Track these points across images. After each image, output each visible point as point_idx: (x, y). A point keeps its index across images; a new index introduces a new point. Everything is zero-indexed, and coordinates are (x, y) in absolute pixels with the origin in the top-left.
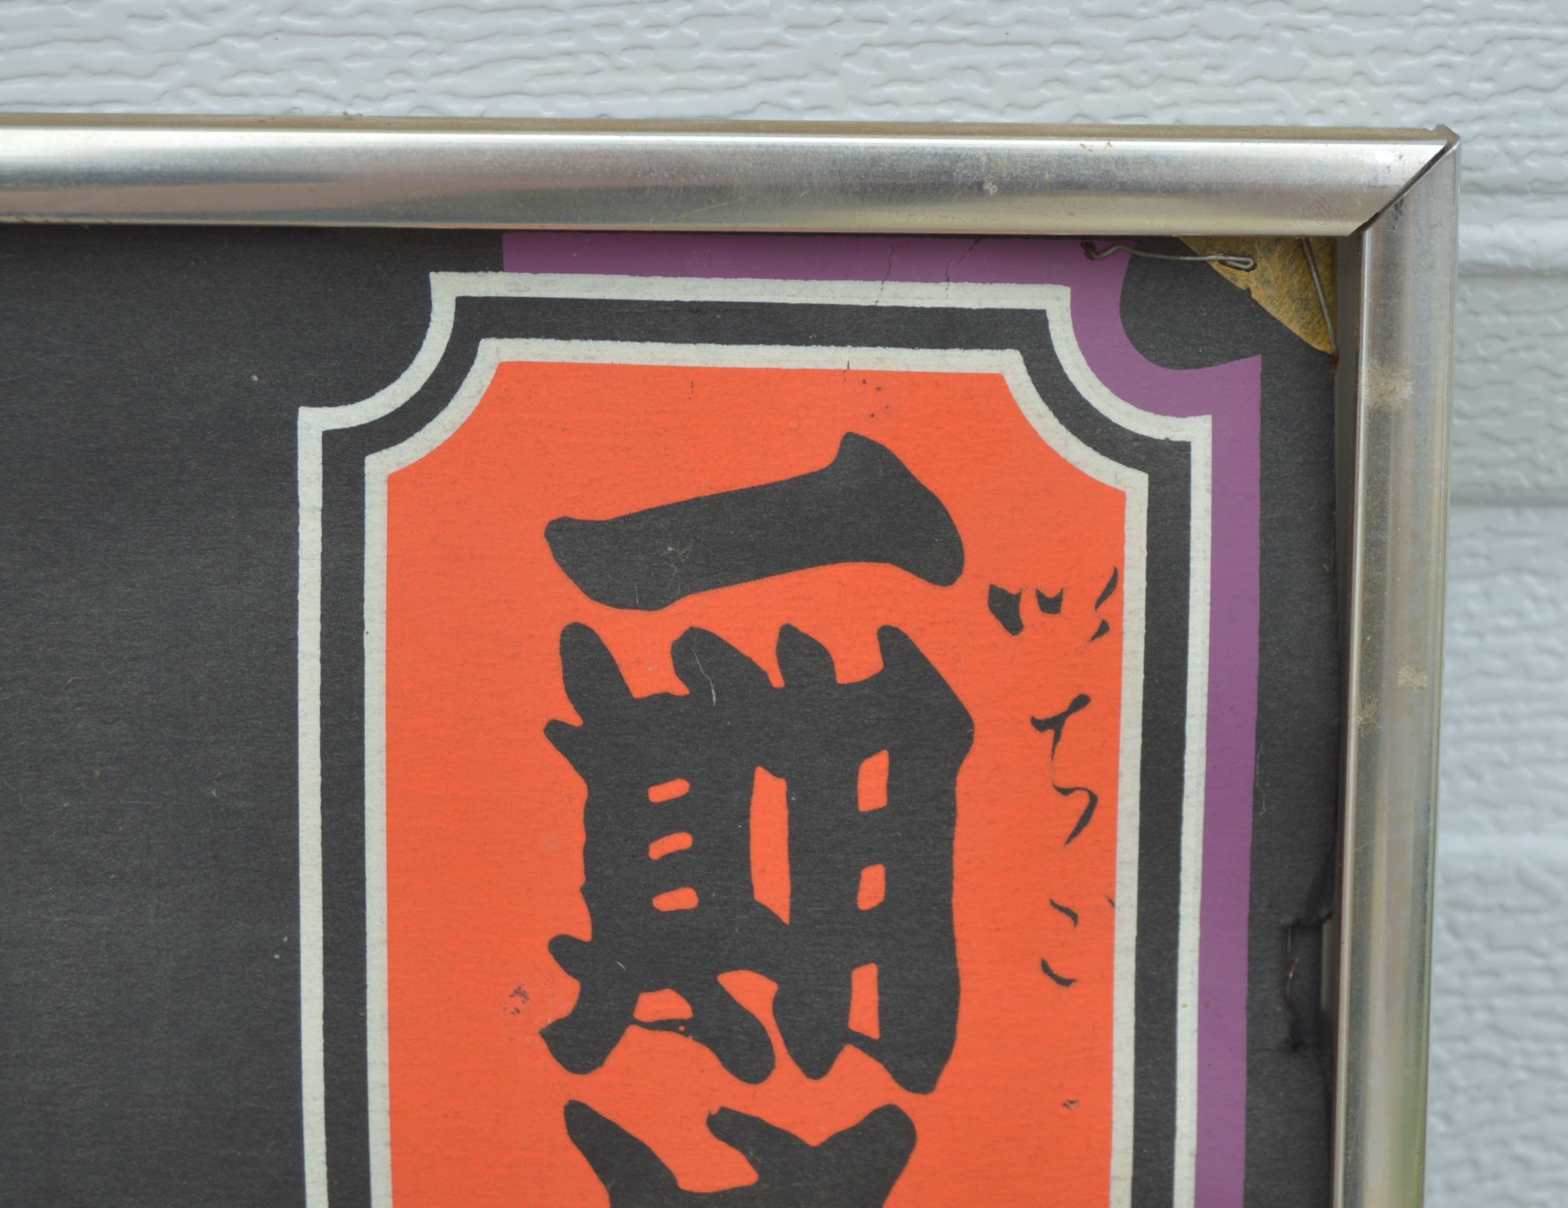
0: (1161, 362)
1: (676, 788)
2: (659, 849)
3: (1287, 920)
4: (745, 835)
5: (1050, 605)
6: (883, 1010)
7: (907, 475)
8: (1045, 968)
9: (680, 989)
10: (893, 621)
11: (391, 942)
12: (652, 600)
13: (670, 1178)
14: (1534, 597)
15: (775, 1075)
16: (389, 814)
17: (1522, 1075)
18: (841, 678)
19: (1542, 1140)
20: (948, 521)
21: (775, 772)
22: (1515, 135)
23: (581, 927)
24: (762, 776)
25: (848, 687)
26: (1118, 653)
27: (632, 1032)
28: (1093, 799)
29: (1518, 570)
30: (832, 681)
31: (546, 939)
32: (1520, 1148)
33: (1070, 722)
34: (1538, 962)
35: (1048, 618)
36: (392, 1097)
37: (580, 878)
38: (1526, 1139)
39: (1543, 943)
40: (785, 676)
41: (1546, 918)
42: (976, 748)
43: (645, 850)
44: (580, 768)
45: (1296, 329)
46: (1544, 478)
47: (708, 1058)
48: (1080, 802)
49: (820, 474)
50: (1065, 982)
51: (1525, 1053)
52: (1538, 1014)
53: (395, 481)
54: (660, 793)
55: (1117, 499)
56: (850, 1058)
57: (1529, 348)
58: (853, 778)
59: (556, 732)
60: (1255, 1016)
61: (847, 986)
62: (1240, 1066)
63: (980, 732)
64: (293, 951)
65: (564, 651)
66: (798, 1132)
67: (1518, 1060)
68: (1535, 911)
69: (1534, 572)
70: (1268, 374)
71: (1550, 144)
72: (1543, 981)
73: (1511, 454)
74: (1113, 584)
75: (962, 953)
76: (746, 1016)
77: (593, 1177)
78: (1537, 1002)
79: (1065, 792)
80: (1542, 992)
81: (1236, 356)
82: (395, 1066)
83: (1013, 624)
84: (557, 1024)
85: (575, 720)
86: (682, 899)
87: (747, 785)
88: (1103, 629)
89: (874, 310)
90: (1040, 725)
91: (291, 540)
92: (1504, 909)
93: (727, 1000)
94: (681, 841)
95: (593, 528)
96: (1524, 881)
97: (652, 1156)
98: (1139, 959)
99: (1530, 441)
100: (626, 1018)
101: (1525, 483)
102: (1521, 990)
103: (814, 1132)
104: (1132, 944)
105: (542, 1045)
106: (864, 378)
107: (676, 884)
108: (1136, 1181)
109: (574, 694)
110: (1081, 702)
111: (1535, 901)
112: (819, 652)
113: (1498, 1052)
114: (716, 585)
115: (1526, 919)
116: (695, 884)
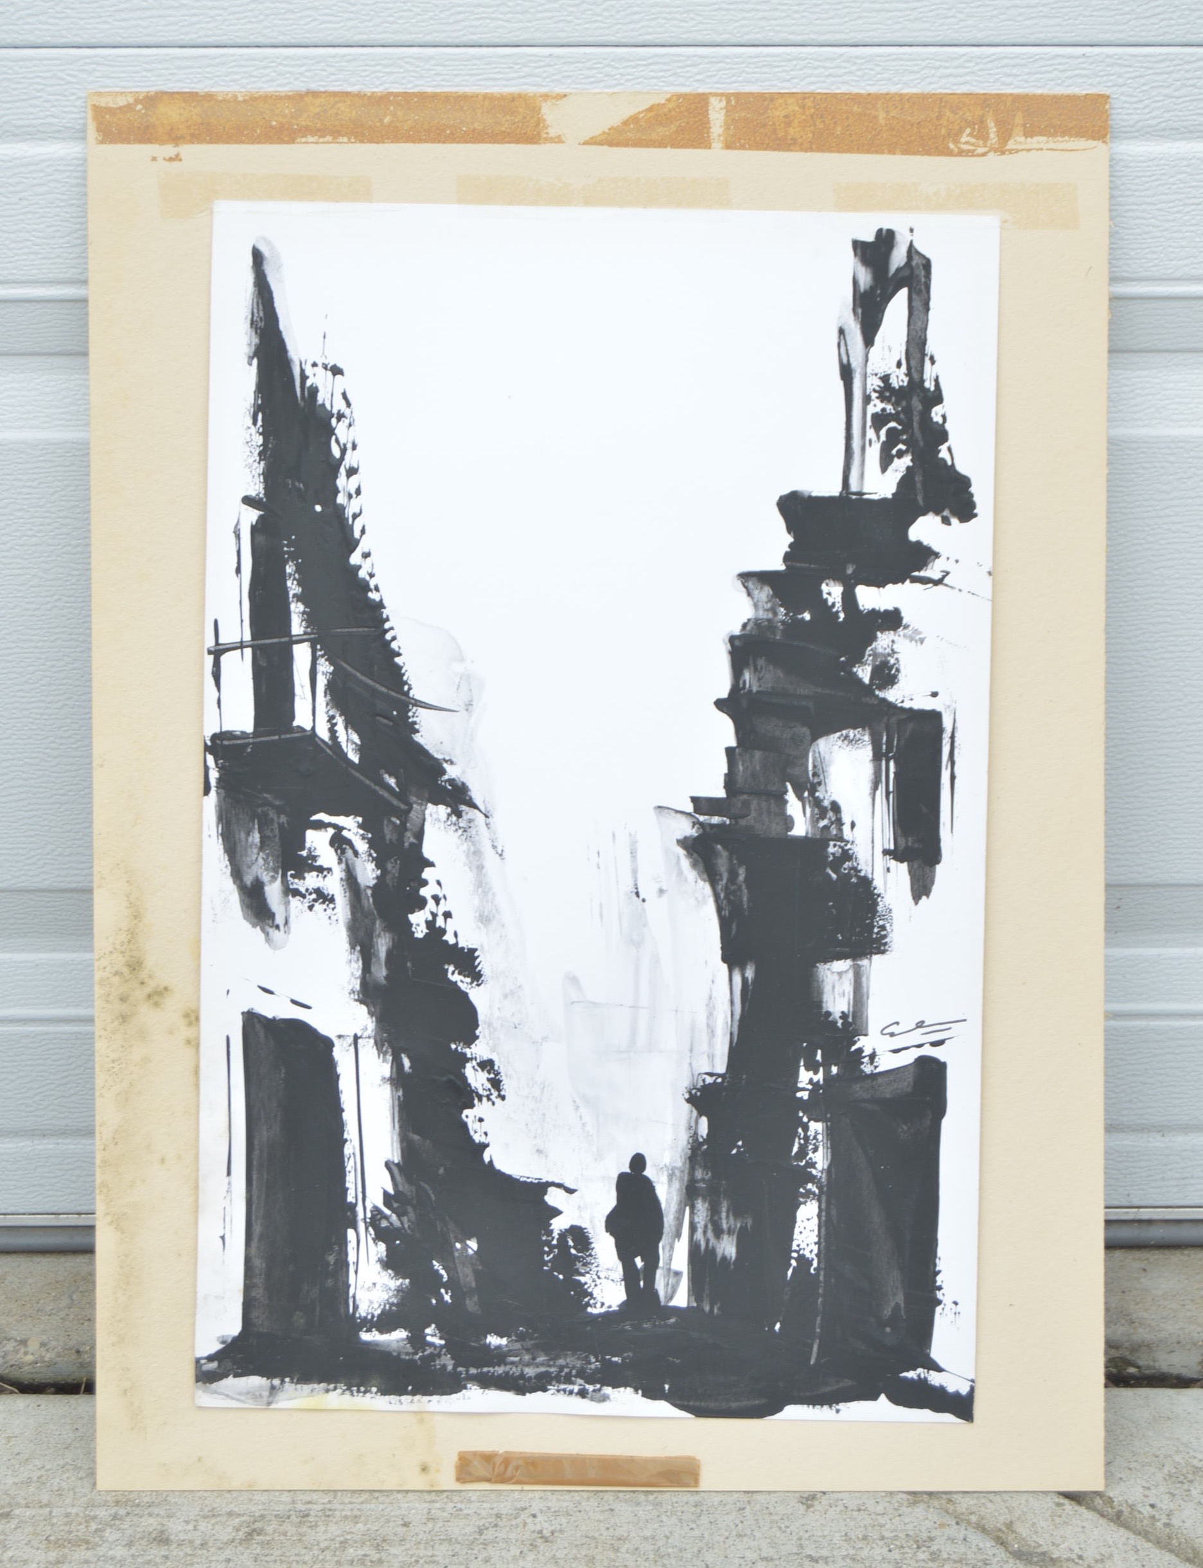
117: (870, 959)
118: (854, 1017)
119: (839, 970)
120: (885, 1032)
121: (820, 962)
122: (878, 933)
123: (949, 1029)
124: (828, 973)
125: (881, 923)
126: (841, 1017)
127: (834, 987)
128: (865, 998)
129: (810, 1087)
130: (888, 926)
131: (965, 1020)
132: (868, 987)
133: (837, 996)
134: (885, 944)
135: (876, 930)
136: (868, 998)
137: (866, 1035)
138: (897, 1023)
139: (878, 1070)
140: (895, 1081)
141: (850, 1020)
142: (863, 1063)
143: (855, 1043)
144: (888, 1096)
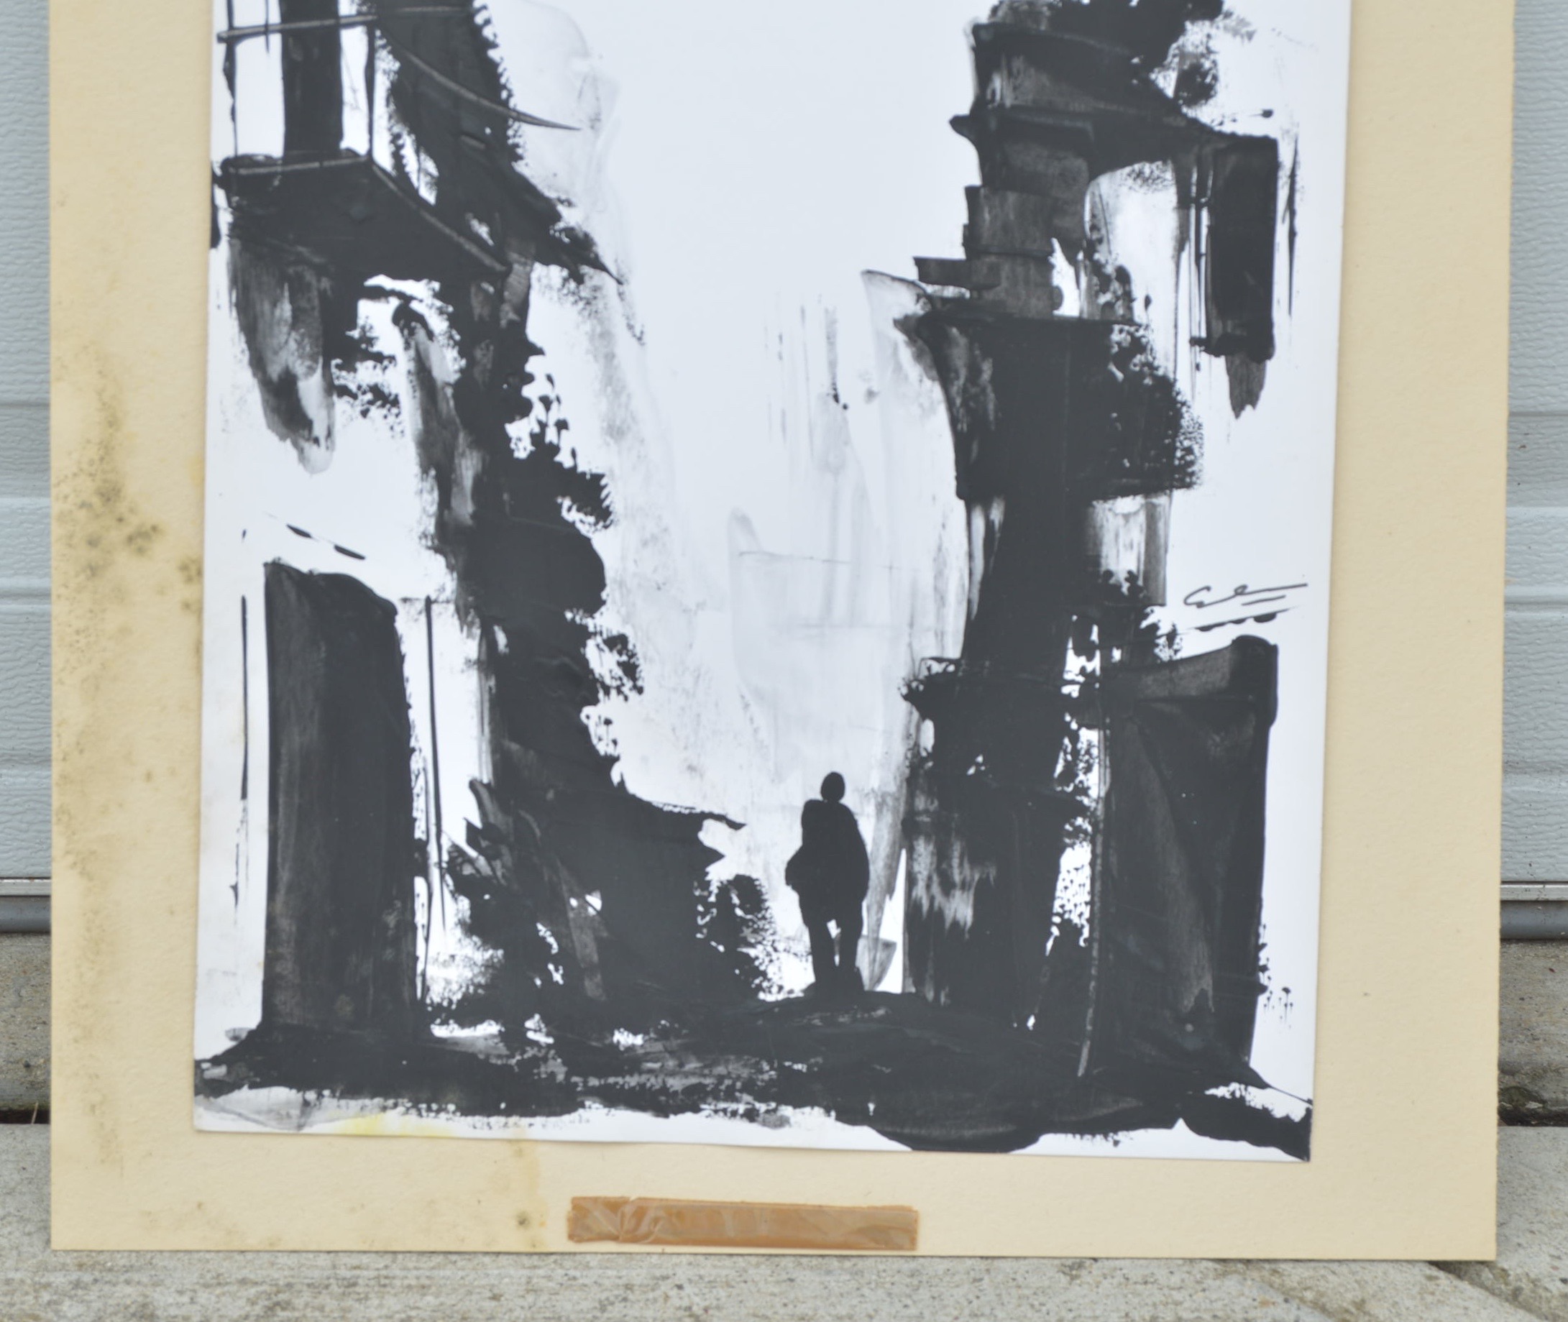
117: (1170, 496)
118: (1146, 579)
119: (1126, 511)
120: (1190, 601)
121: (1097, 498)
122: (1182, 458)
123: (1283, 597)
124: (1110, 515)
125: (1186, 443)
126: (1127, 580)
127: (1117, 536)
128: (1162, 551)
129: (1081, 679)
130: (1196, 448)
131: (1305, 585)
132: (1166, 536)
133: (1121, 549)
134: (1192, 474)
135: (1179, 454)
136: (1166, 551)
137: (1163, 605)
138: (1208, 589)
139: (1179, 656)
140: (1203, 672)
141: (1140, 582)
142: (1157, 645)
143: (1146, 616)
144: (1193, 693)
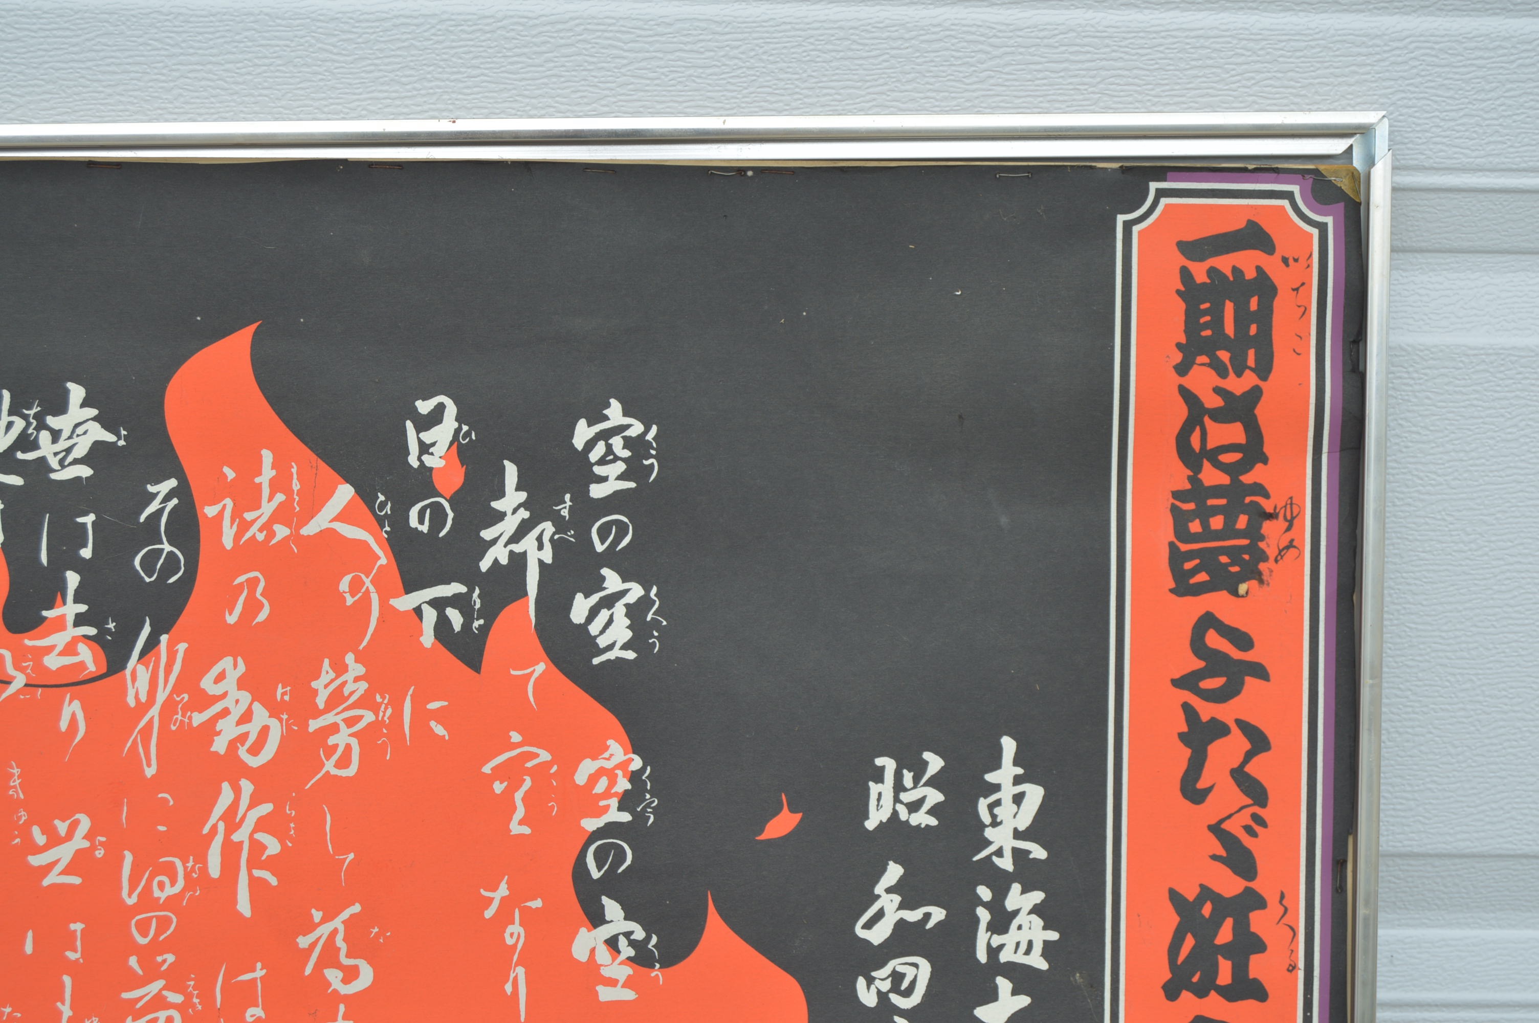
0: (1321, 204)
1: (1207, 305)
2: (1202, 320)
3: (1351, 340)
4: (1223, 317)
5: (1296, 260)
6: (1256, 360)
7: (1262, 229)
8: (1294, 351)
9: (1207, 355)
10: (1259, 264)
11: (1137, 344)
12: (1202, 259)
13: (1203, 404)
14: (1402, 276)
15: (1229, 377)
16: (1138, 312)
17: (1401, 401)
18: (1247, 278)
19: (1406, 419)
20: (1272, 240)
21: (1231, 301)
22: (1399, 155)
23: (1183, 340)
24: (1227, 302)
25: (1248, 280)
26: (1312, 272)
27: (1195, 366)
28: (1306, 309)
29: (1398, 269)
30: (1244, 279)
31: (1175, 343)
32: (1400, 422)
33: (1301, 289)
34: (1405, 370)
35: (1296, 264)
36: (1136, 384)
37: (1183, 328)
38: (1402, 419)
39: (1406, 365)
40: (1234, 278)
41: (1406, 358)
42: (1278, 295)
43: (1199, 321)
44: (1184, 301)
45: (1352, 196)
46: (1405, 244)
47: (1213, 373)
48: (1302, 309)
49: (1242, 229)
50: (1299, 354)
51: (1401, 395)
52: (1404, 384)
53: (1140, 233)
54: (1203, 307)
55: (1311, 235)
56: (1247, 373)
57: (1401, 209)
58: (1249, 302)
59: (1178, 292)
60: (1344, 364)
61: (1247, 354)
62: (1341, 376)
63: (1279, 291)
64: (1113, 347)
65: (1180, 272)
66: (1234, 392)
67: (1400, 397)
68: (1404, 356)
69: (1402, 270)
70: (1345, 207)
71: (1407, 157)
72: (1406, 375)
73: (1396, 237)
74: (1311, 255)
75: (1274, 346)
76: (1222, 361)
77: (1184, 404)
78: (1405, 381)
79: (1299, 306)
80: (1405, 378)
81: (1338, 202)
82: (1137, 375)
83: (1287, 264)
84: (1177, 365)
85: (1183, 289)
86: (1207, 333)
87: (1224, 304)
88: (1308, 266)
89: (1254, 191)
90: (1293, 290)
91: (1114, 247)
92: (1396, 355)
93: (1218, 358)
94: (1208, 318)
95: (1188, 243)
96: (1402, 349)
97: (1198, 399)
98: (1316, 349)
99: (1401, 234)
100: (1193, 363)
101: (1400, 245)
102: (1400, 378)
103: (1238, 392)
104: (1315, 345)
105: (1173, 370)
106: (1252, 206)
107: (1207, 329)
108: (1316, 404)
109: (1183, 283)
110: (1303, 284)
111: (1404, 353)
112: (1241, 272)
113: (1395, 395)
114: (1217, 256)
115: (1402, 358)
116: (1211, 329)
